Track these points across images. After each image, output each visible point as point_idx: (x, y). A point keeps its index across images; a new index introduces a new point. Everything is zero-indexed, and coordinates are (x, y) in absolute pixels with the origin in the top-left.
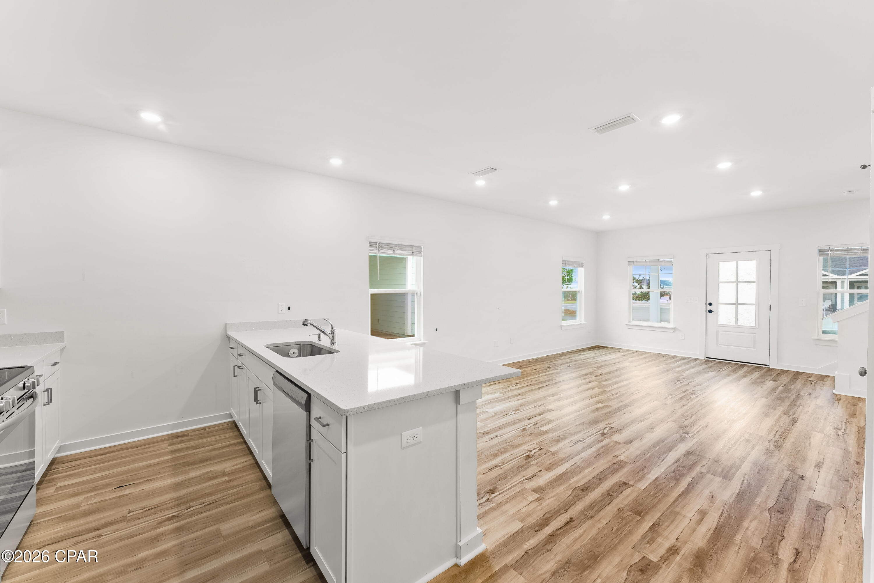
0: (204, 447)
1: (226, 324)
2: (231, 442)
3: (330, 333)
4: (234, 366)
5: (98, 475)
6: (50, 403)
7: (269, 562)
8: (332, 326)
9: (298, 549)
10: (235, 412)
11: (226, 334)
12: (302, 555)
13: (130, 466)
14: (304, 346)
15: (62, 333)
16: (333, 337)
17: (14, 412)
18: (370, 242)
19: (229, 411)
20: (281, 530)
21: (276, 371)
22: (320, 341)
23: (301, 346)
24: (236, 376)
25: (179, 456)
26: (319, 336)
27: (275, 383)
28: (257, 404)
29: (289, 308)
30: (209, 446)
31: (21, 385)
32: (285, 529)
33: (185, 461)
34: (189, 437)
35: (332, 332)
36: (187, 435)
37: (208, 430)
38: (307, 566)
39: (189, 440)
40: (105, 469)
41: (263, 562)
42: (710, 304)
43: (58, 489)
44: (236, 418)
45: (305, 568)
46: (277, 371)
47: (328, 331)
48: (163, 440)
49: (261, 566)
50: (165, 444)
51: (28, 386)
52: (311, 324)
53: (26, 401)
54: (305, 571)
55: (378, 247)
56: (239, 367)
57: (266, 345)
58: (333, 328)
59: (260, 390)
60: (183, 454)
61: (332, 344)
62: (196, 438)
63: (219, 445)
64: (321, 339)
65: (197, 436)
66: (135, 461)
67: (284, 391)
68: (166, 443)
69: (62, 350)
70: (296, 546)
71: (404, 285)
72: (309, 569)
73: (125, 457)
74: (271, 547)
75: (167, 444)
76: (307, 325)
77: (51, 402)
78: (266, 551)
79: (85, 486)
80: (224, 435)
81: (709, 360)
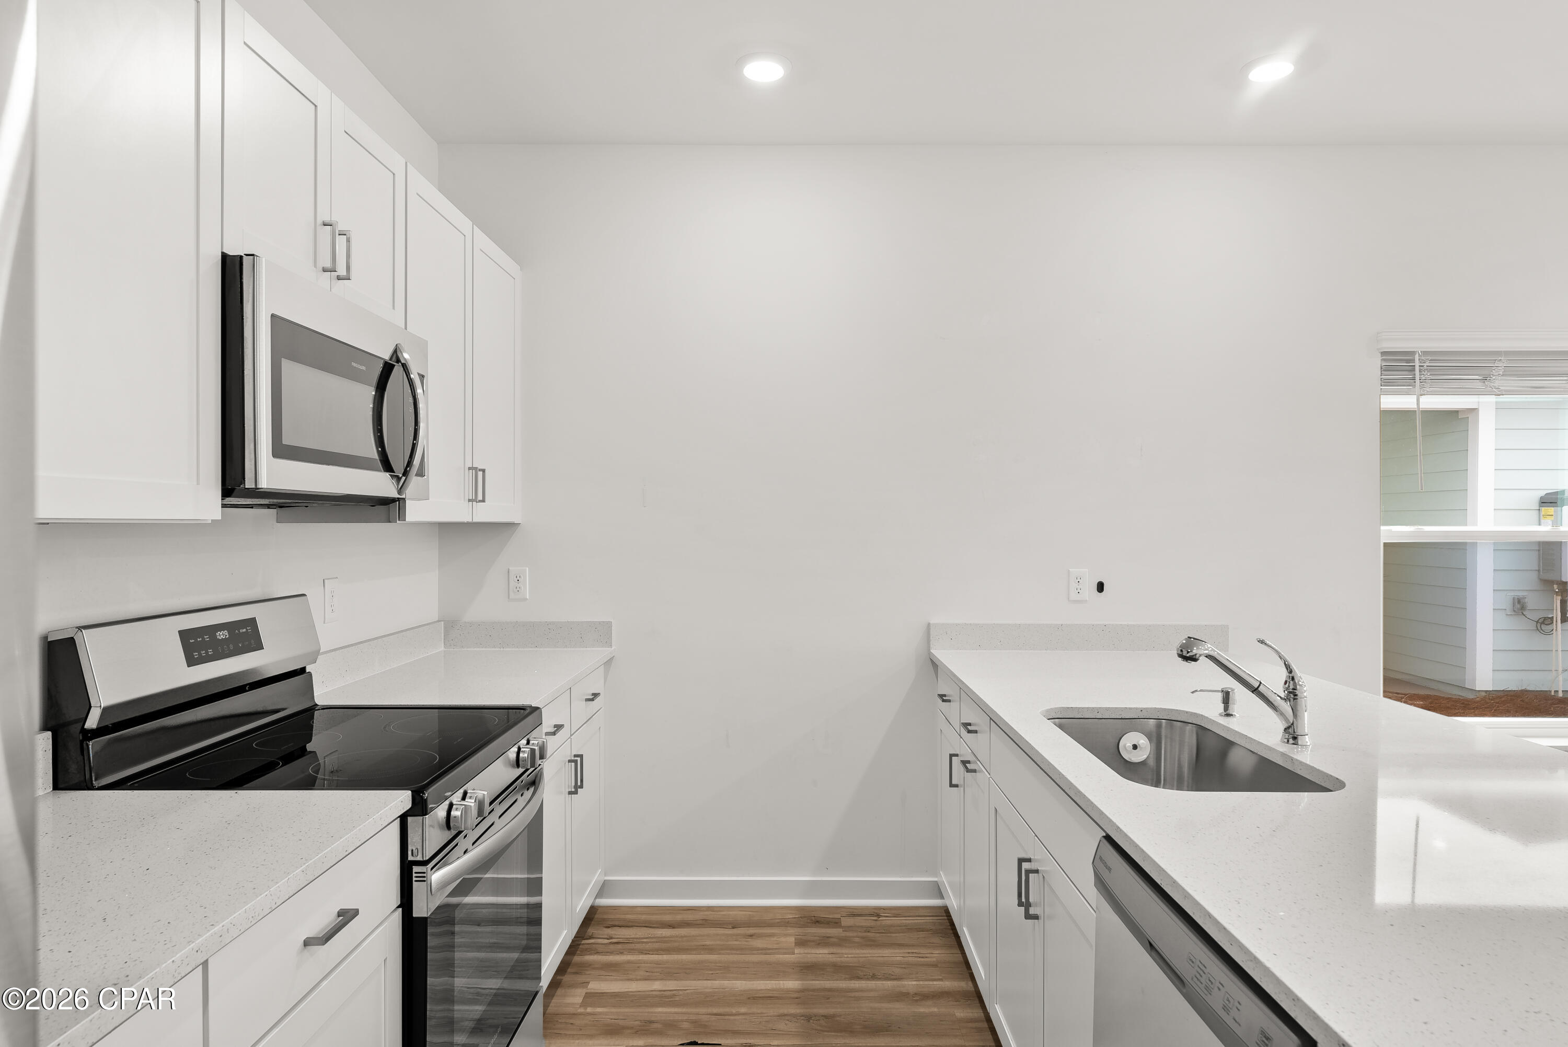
0: (874, 977)
1: (929, 624)
2: (941, 983)
3: (1283, 695)
4: (951, 756)
5: (657, 985)
6: (579, 790)
8: (1291, 672)
10: (949, 883)
11: (930, 653)
13: (717, 983)
14: (1172, 726)
15: (608, 625)
16: (1294, 710)
17: (493, 824)
18: (1383, 353)
19: (937, 877)
21: (1104, 837)
22: (1228, 715)
23: (1161, 723)
24: (957, 786)
25: (814, 990)
26: (1226, 698)
27: (1101, 884)
28: (1028, 916)
29: (1100, 587)
30: (887, 979)
31: (512, 754)
33: (831, 1011)
34: (840, 930)
35: (1290, 692)
36: (836, 923)
37: (887, 921)
39: (842, 942)
40: (668, 973)
43: (588, 996)
44: (953, 903)
46: (1108, 838)
47: (1275, 683)
48: (785, 923)
50: (786, 935)
51: (525, 760)
52: (1210, 657)
53: (522, 795)
55: (1417, 368)
56: (965, 763)
57: (1048, 711)
58: (1293, 679)
59: (1037, 871)
60: (828, 984)
61: (1291, 741)
62: (857, 940)
63: (910, 985)
64: (1234, 709)
65: (860, 934)
66: (725, 970)
67: (1151, 944)
68: (790, 935)
69: (608, 663)
71: (1461, 513)
73: (710, 950)
75: (792, 939)
76: (1193, 659)
77: (581, 787)
79: (632, 1010)
80: (923, 951)
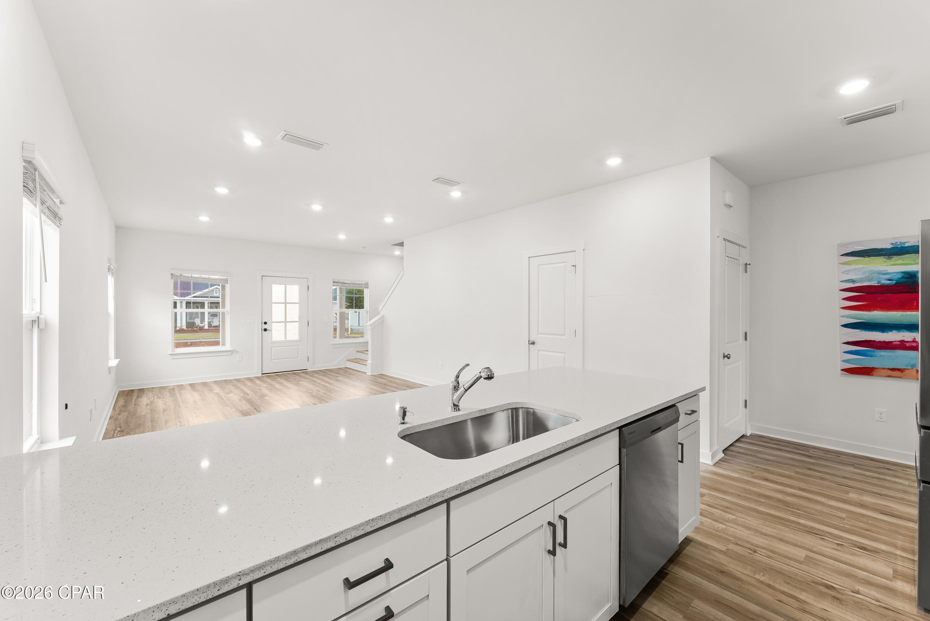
7: (691, 603)
9: (659, 586)
12: (663, 580)
20: (646, 612)
32: (643, 608)
38: (670, 573)
41: (694, 608)
42: (265, 323)
45: (673, 574)
49: (699, 607)
54: (676, 573)
70: (657, 589)
72: (672, 571)
74: (674, 610)
78: (681, 612)
81: (267, 375)
